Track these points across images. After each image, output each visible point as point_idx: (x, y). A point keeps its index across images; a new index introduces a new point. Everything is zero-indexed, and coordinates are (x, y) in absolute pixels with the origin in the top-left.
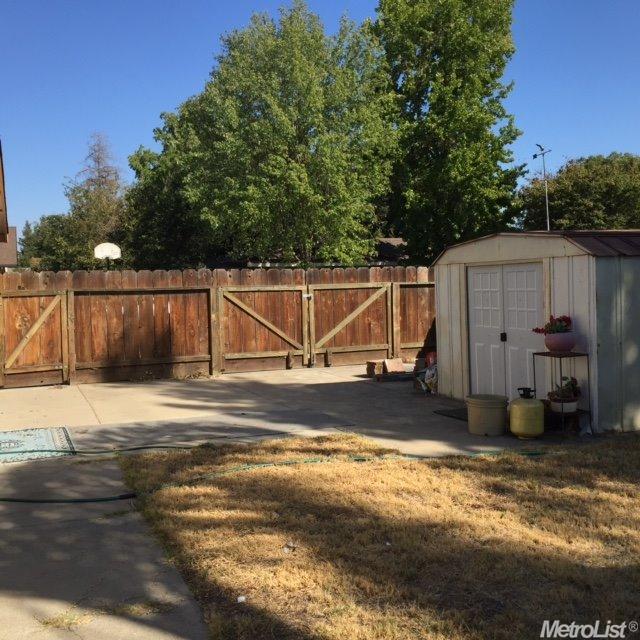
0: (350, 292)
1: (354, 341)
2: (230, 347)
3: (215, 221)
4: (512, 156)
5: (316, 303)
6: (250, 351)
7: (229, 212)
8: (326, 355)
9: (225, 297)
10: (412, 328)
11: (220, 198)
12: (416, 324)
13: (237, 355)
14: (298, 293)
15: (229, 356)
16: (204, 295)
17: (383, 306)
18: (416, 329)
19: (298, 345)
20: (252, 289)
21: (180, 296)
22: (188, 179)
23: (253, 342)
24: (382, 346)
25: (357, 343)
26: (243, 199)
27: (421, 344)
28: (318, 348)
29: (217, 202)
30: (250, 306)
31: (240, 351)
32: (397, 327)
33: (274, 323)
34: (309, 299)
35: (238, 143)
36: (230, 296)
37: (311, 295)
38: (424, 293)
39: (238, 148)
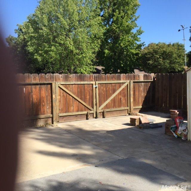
0: (113, 84)
1: (114, 106)
2: (62, 111)
3: (39, 59)
4: (140, 39)
5: (99, 89)
6: (70, 112)
7: (45, 55)
8: (103, 113)
9: (59, 87)
10: (137, 100)
11: (41, 50)
12: (139, 98)
13: (65, 114)
14: (91, 85)
15: (61, 115)
16: (49, 86)
17: (126, 91)
18: (138, 101)
19: (91, 109)
20: (72, 83)
21: (38, 86)
22: (29, 43)
23: (72, 108)
24: (126, 108)
25: (116, 107)
26: (50, 51)
27: (141, 107)
28: (100, 110)
29: (40, 52)
30: (70, 91)
31: (66, 112)
32: (132, 100)
33: (81, 99)
34: (96, 88)
35: (48, 31)
36: (61, 86)
37: (97, 86)
38: (142, 85)
39: (48, 33)
